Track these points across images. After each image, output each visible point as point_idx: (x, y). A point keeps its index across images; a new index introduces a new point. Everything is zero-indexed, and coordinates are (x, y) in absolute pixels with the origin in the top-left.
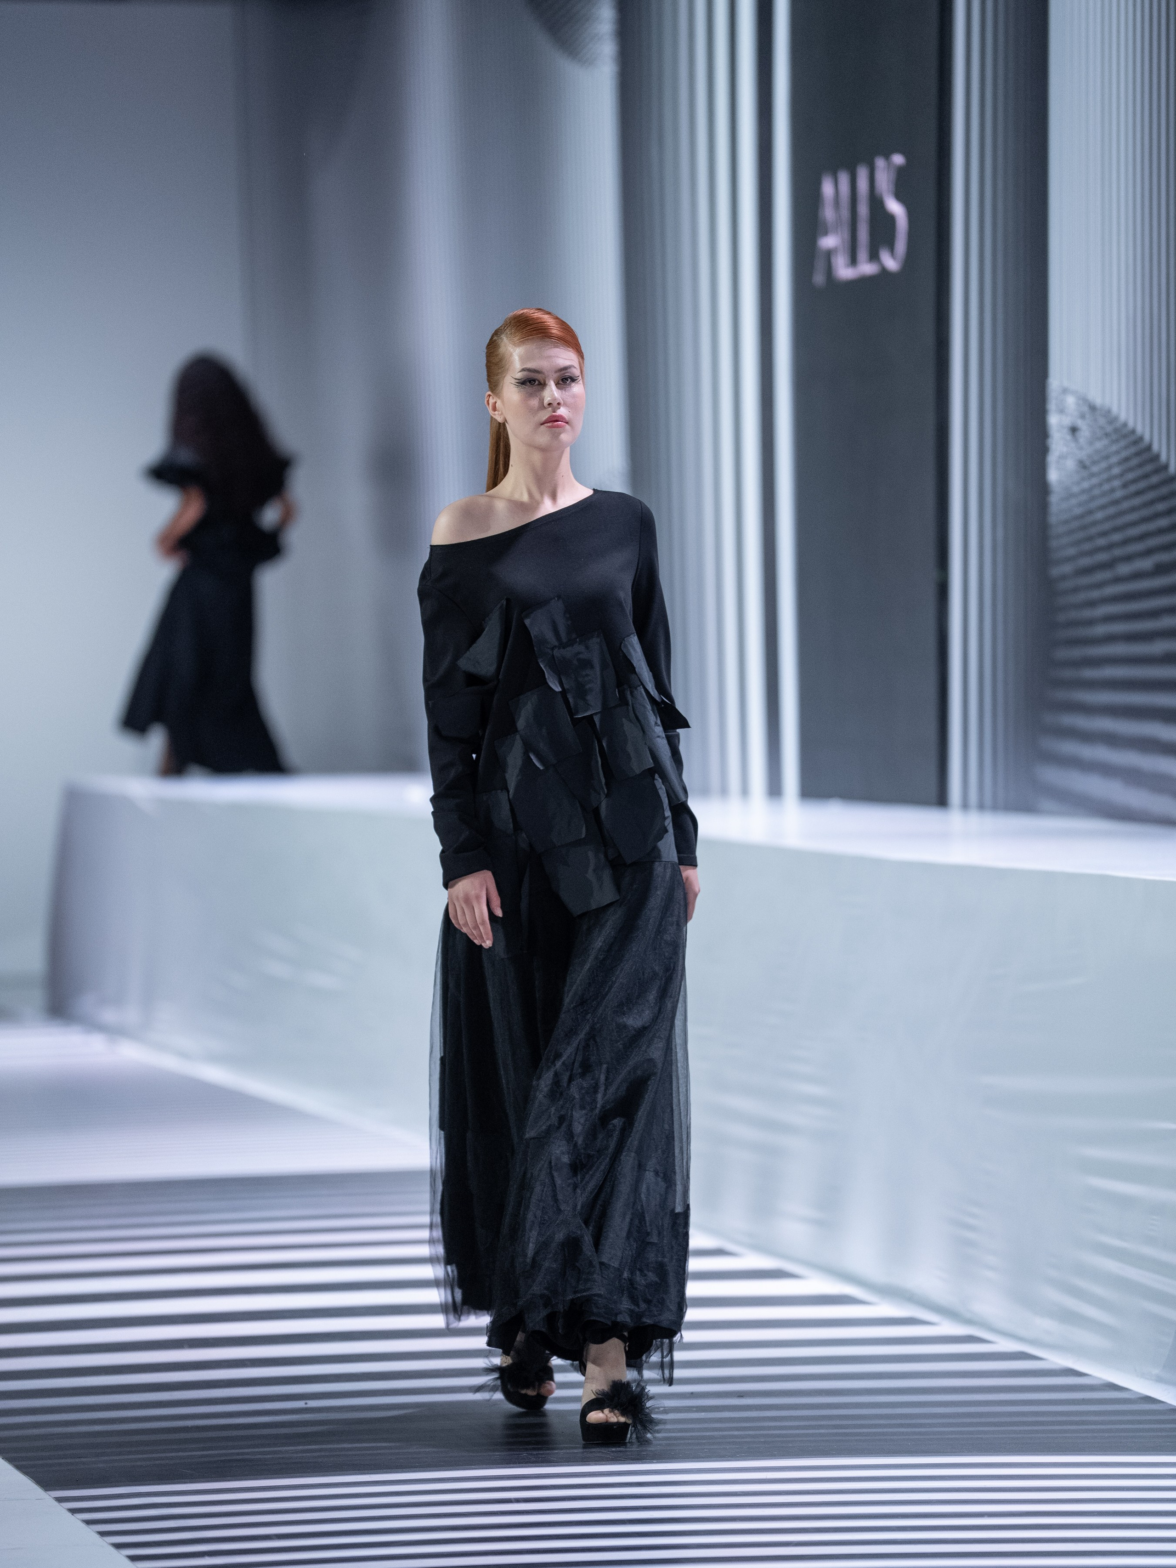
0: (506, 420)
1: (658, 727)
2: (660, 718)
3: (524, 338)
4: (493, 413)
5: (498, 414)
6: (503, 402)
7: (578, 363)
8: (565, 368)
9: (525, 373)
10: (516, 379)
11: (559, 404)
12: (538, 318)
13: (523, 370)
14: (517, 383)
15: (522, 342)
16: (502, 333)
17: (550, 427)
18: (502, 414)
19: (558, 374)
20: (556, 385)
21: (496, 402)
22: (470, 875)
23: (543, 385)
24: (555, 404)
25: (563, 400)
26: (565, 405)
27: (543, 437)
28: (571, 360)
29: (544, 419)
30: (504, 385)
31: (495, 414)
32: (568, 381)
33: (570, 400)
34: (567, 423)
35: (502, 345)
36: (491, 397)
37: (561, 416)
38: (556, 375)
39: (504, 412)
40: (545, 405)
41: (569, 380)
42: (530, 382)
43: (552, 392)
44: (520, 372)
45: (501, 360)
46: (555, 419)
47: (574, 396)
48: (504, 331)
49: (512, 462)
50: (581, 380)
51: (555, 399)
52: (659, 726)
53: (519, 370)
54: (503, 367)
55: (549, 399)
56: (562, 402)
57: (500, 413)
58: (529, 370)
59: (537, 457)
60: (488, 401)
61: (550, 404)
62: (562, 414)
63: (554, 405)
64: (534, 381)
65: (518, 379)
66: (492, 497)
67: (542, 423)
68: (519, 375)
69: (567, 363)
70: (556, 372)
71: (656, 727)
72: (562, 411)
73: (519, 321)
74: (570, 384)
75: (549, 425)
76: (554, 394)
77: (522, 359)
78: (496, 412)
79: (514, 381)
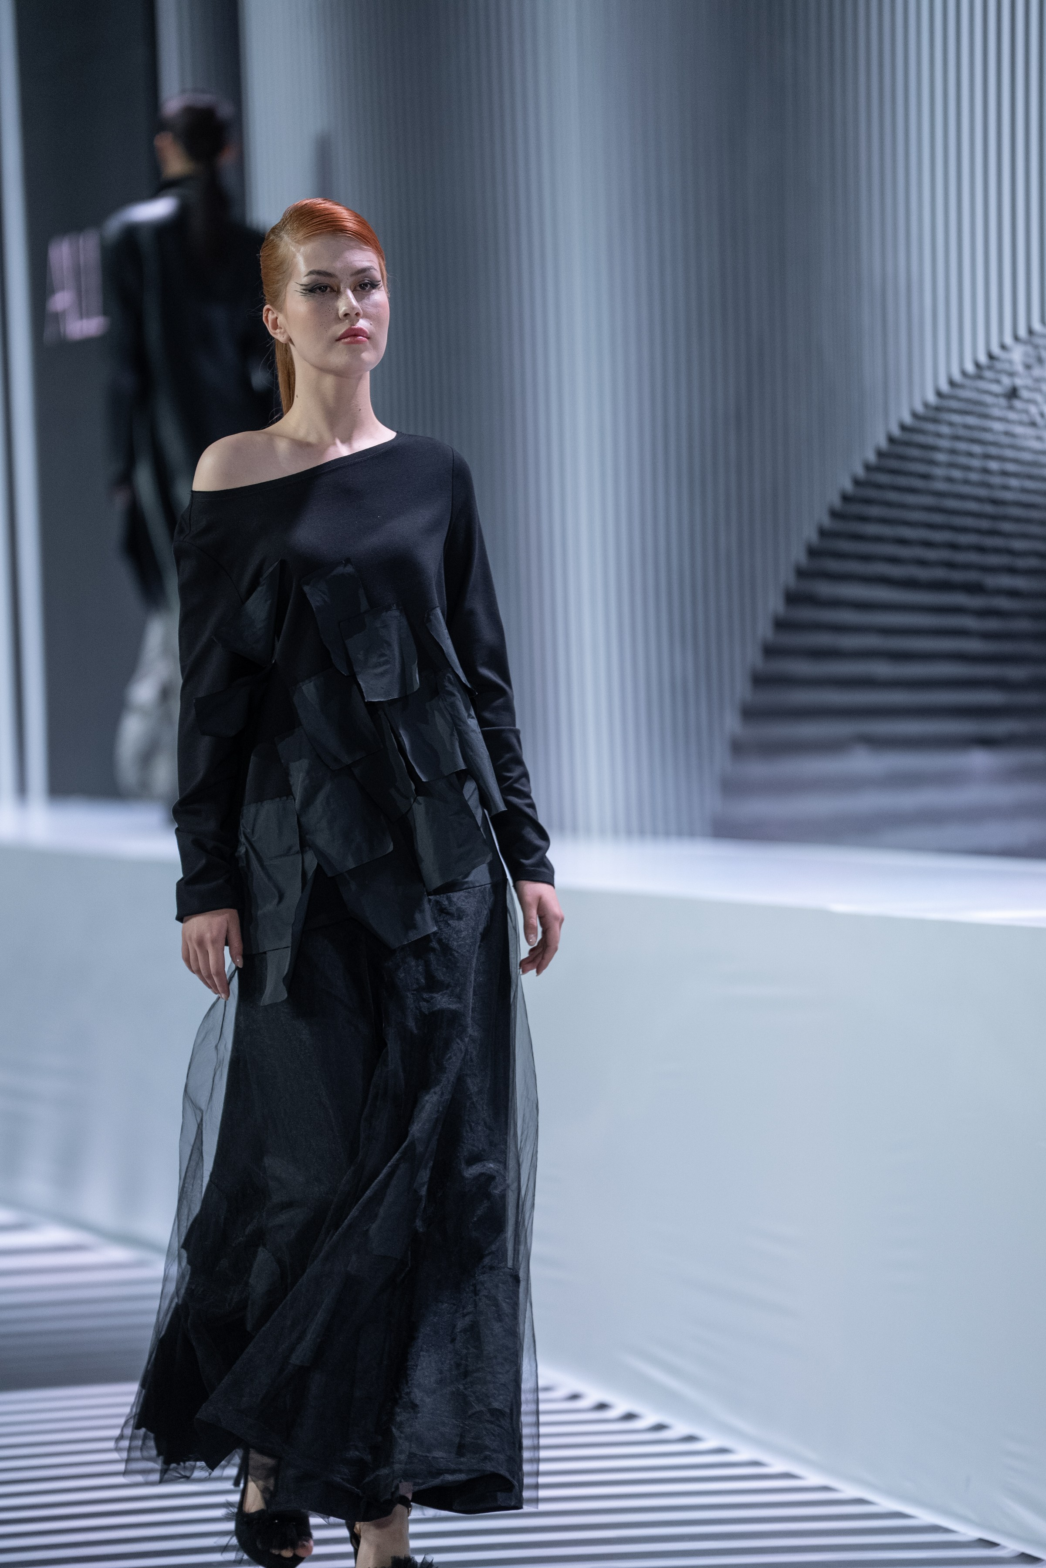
0: (290, 340)
1: (472, 720)
2: (474, 709)
3: (308, 233)
4: (273, 331)
5: (280, 333)
6: (286, 317)
7: (378, 265)
8: (364, 270)
9: (314, 277)
10: (302, 285)
11: (357, 314)
12: (327, 209)
13: (311, 273)
14: (304, 290)
15: (308, 238)
16: (281, 230)
17: (348, 343)
18: (285, 332)
19: (353, 278)
20: (352, 292)
21: (277, 318)
22: (207, 913)
23: (337, 292)
24: (353, 314)
25: (363, 310)
26: (367, 316)
27: (339, 358)
28: (370, 261)
29: (340, 333)
30: (287, 294)
31: (275, 334)
32: (367, 287)
33: (371, 310)
34: (368, 338)
35: (282, 244)
36: (270, 312)
37: (361, 330)
38: (351, 280)
39: (287, 328)
40: (340, 316)
41: (369, 286)
42: (320, 288)
43: (348, 300)
44: (305, 276)
45: (282, 263)
46: (353, 333)
47: (376, 305)
48: (284, 227)
49: (297, 392)
50: (383, 286)
51: (353, 308)
52: (473, 718)
53: (306, 274)
54: (284, 272)
55: (344, 309)
56: (361, 312)
57: (282, 330)
58: (319, 273)
59: (329, 382)
60: (267, 317)
61: (346, 315)
62: (362, 327)
63: (351, 316)
64: (326, 287)
65: (305, 285)
66: (272, 436)
67: (337, 339)
68: (305, 280)
69: (366, 264)
70: (352, 275)
71: (469, 719)
72: (362, 324)
73: (301, 214)
74: (369, 291)
75: (346, 340)
76: (351, 302)
77: (307, 260)
78: (278, 331)
79: (299, 288)
